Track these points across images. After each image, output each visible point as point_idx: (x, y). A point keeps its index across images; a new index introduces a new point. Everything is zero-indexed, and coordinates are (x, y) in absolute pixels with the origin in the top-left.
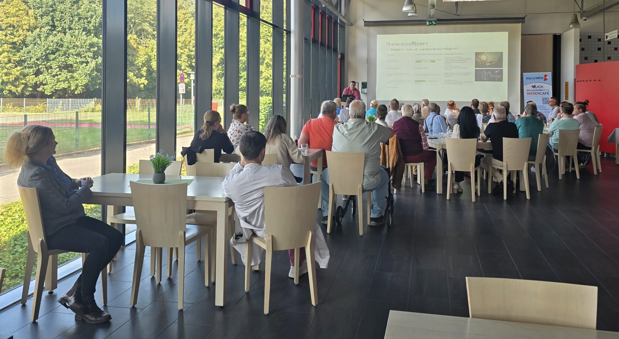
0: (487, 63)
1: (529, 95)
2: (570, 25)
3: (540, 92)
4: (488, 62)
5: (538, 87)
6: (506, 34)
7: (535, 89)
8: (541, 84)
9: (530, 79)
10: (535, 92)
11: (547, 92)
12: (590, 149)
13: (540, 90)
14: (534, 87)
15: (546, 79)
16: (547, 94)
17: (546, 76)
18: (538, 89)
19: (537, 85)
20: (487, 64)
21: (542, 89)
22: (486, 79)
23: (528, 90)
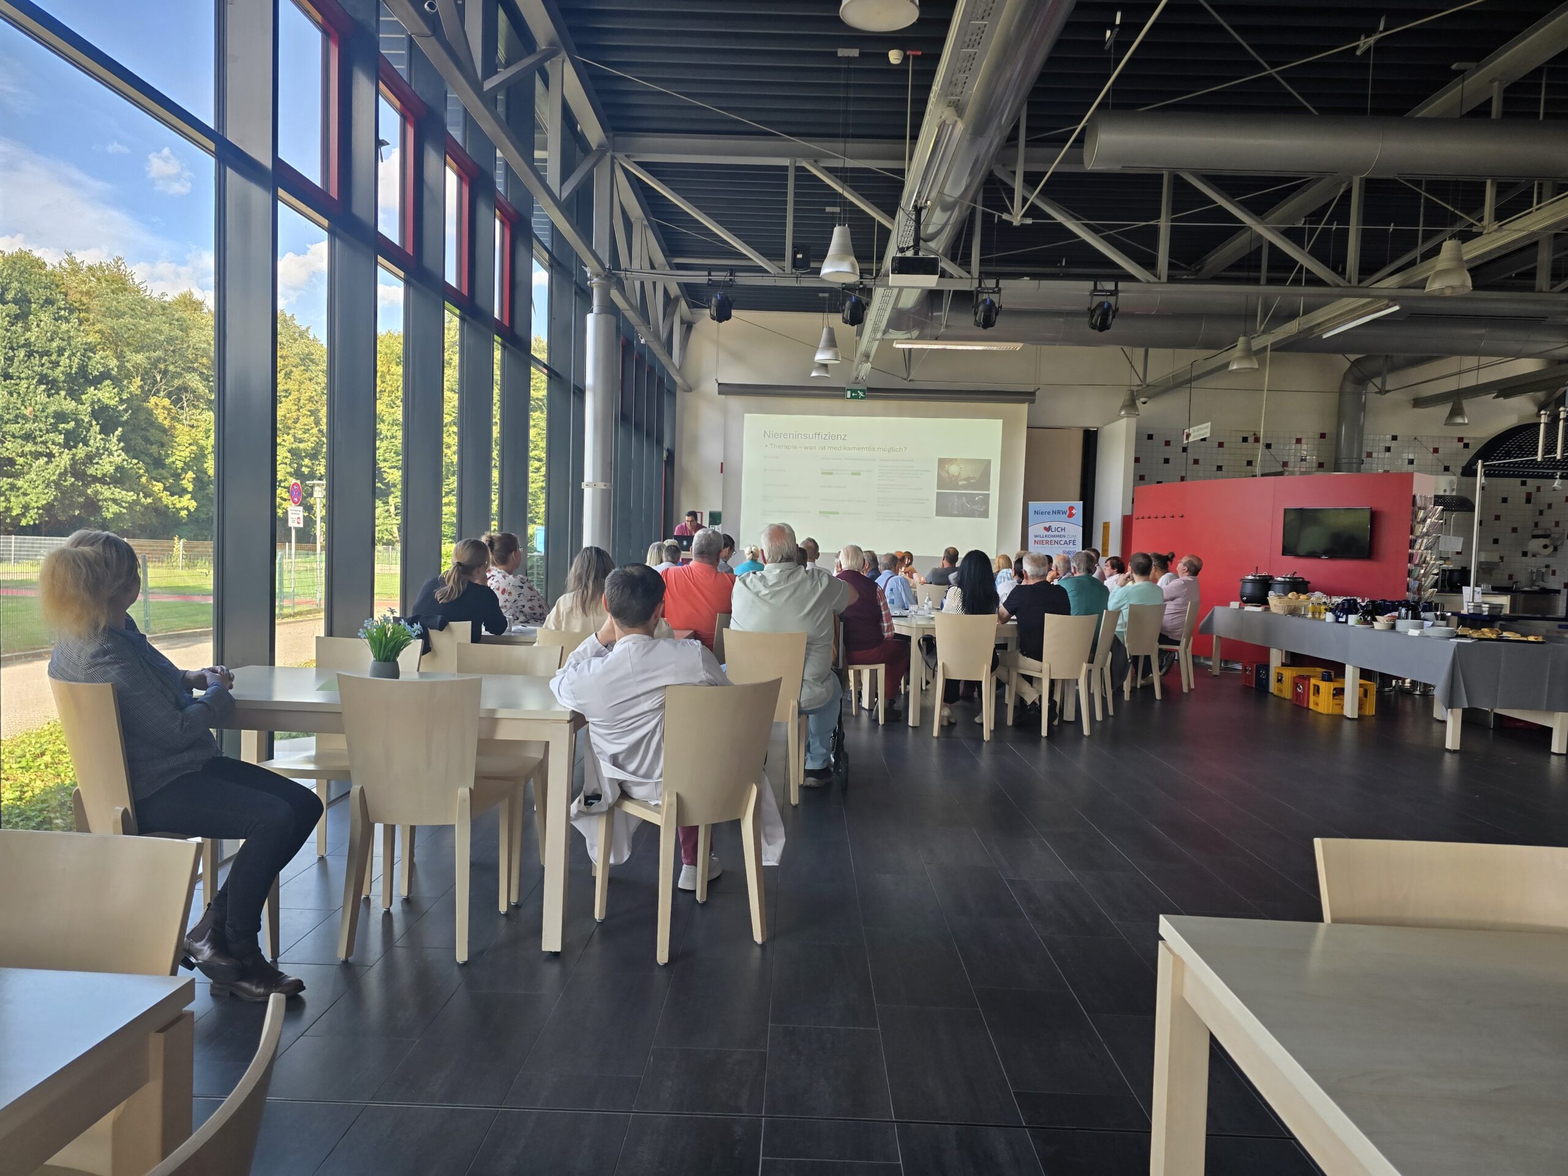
0: (961, 480)
1: (1039, 545)
2: (1120, 411)
3: (1059, 539)
4: (963, 478)
5: (1057, 529)
6: (999, 423)
7: (1050, 533)
8: (1063, 525)
9: (1042, 513)
10: (1049, 539)
11: (1072, 539)
12: (1178, 643)
13: (1060, 536)
14: (1048, 529)
15: (1071, 515)
16: (1071, 544)
17: (1071, 508)
18: (1056, 533)
19: (1054, 525)
20: (960, 483)
21: (1062, 533)
22: (956, 513)
23: (1036, 536)
